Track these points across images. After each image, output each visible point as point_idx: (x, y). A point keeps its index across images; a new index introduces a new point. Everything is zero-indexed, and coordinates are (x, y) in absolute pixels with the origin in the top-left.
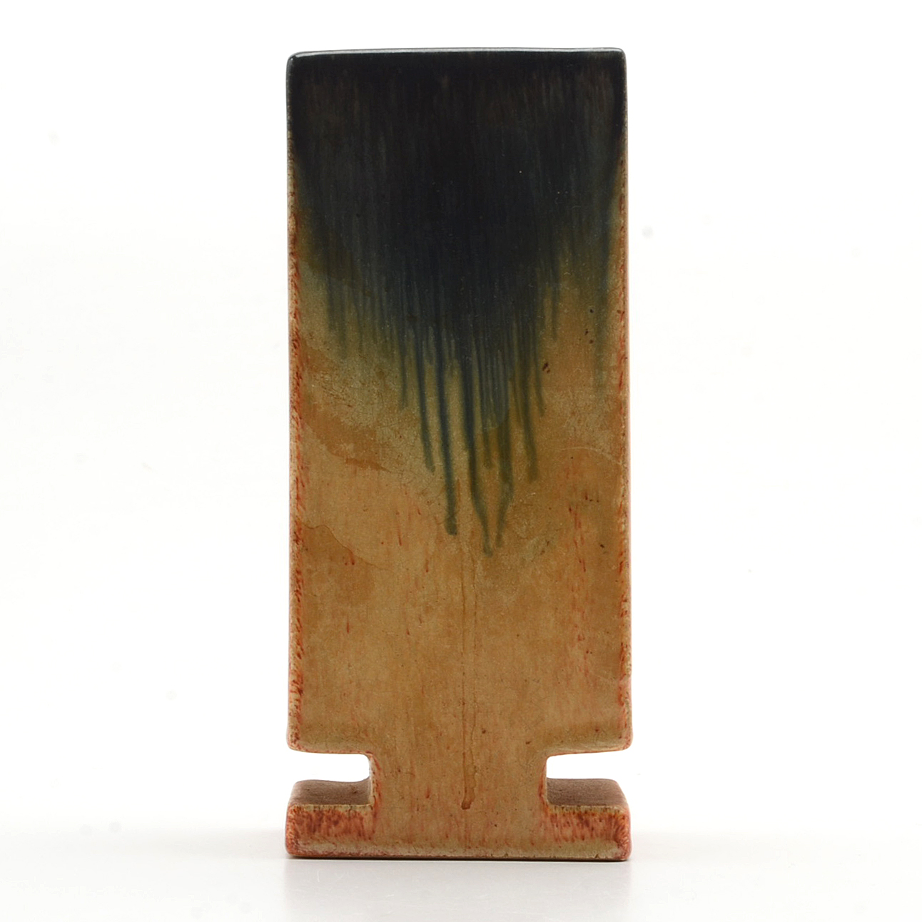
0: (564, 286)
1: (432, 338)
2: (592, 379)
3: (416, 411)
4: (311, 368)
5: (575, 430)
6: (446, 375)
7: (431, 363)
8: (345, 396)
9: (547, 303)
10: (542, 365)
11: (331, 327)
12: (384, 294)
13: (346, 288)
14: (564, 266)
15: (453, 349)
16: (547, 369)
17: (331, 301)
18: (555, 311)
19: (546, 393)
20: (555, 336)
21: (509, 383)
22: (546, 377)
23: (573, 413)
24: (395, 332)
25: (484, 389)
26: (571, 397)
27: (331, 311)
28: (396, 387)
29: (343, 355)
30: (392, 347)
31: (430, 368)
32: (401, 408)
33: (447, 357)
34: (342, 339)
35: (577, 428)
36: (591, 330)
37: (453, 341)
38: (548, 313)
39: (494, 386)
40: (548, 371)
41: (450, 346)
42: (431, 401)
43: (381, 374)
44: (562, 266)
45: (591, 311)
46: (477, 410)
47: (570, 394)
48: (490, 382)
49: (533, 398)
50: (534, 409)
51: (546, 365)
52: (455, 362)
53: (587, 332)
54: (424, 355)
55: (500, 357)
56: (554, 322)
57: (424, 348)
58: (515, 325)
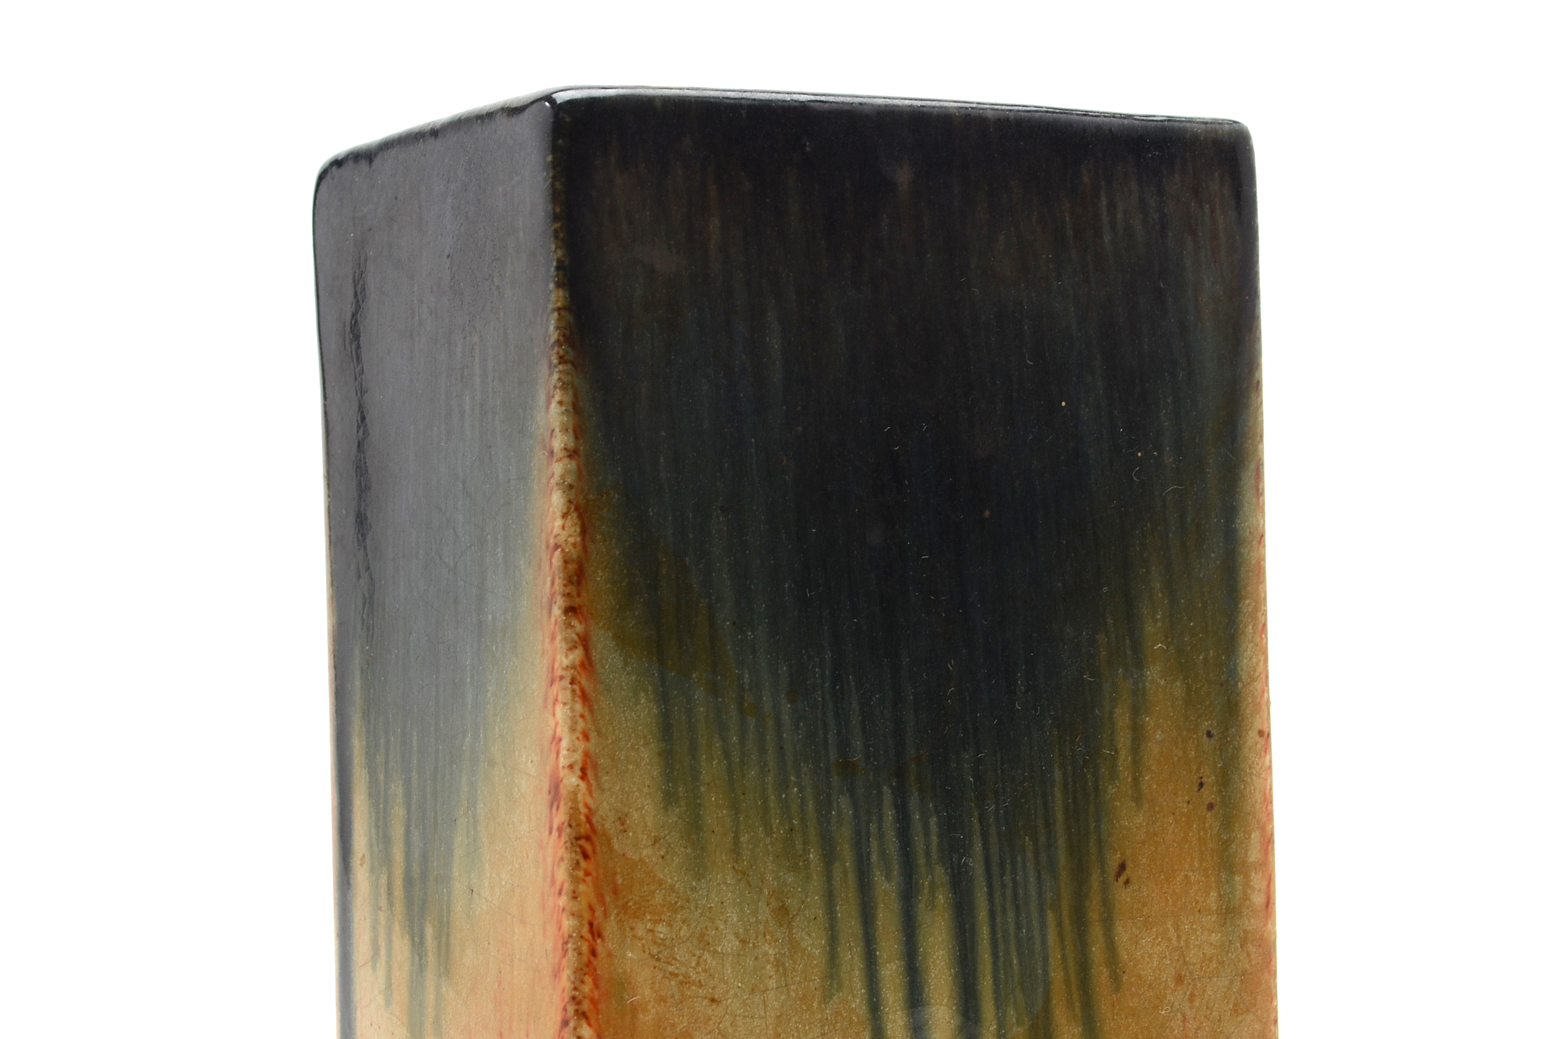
0: (1153, 674)
1: (889, 814)
2: (1214, 894)
3: (858, 1003)
4: (625, 908)
5: (1184, 1020)
6: (922, 906)
7: (888, 878)
8: (703, 977)
9: (1122, 717)
10: (1113, 864)
11: (669, 799)
12: (786, 707)
13: (699, 694)
14: (1153, 628)
15: (934, 839)
16: (1123, 878)
17: (666, 729)
18: (1138, 734)
19: (1123, 934)
20: (1138, 798)
21: (1050, 916)
22: (1123, 896)
23: (1179, 979)
24: (811, 805)
25: (999, 935)
26: (1174, 942)
27: (667, 756)
28: (814, 944)
29: (698, 868)
30: (805, 843)
31: (886, 890)
32: (827, 997)
33: (921, 861)
34: (694, 828)
35: (1189, 1014)
36: (1210, 780)
37: (933, 820)
38: (1123, 740)
39: (1018, 927)
40: (1127, 882)
41: (927, 834)
42: (891, 971)
43: (783, 914)
44: (1150, 628)
45: (1209, 735)
46: (986, 985)
47: (1172, 932)
48: (1011, 915)
49: (1097, 951)
50: (1101, 975)
51: (1122, 867)
52: (939, 869)
53: (1201, 785)
54: (874, 858)
55: (1030, 855)
56: (1137, 764)
57: (874, 843)
58: (1058, 774)
